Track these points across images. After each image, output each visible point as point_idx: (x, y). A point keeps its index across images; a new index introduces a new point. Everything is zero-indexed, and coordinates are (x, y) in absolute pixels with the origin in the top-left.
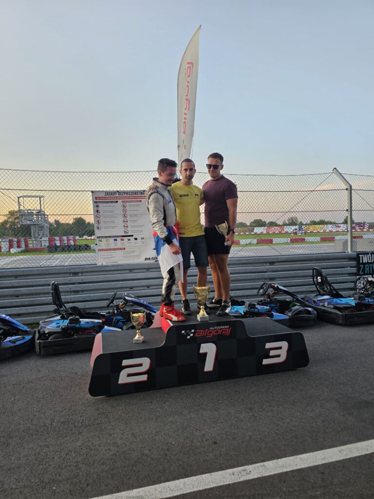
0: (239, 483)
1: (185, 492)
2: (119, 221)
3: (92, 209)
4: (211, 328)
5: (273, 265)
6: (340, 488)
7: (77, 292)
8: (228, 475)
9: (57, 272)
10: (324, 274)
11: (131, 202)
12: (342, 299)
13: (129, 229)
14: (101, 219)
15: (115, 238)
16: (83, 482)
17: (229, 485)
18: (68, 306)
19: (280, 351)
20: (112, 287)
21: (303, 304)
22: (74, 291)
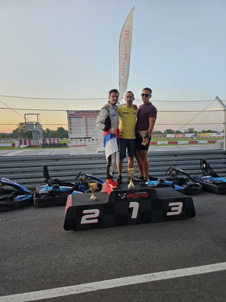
0: (149, 282)
1: (117, 286)
2: (83, 129)
3: (67, 122)
4: (136, 193)
5: (176, 157)
6: (210, 288)
7: (58, 171)
8: (143, 278)
9: (47, 159)
10: (207, 163)
11: (90, 117)
12: (218, 178)
13: (89, 134)
14: (73, 128)
15: (81, 139)
16: (59, 278)
17: (143, 283)
18: (53, 178)
19: (177, 208)
20: (79, 168)
21: (193, 180)
22: (56, 170)
